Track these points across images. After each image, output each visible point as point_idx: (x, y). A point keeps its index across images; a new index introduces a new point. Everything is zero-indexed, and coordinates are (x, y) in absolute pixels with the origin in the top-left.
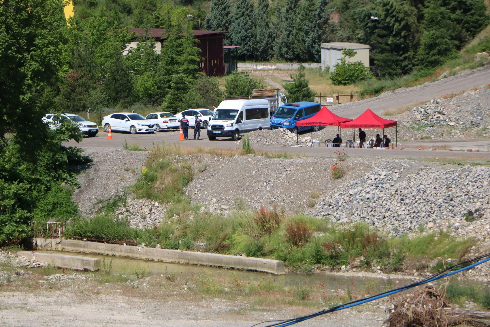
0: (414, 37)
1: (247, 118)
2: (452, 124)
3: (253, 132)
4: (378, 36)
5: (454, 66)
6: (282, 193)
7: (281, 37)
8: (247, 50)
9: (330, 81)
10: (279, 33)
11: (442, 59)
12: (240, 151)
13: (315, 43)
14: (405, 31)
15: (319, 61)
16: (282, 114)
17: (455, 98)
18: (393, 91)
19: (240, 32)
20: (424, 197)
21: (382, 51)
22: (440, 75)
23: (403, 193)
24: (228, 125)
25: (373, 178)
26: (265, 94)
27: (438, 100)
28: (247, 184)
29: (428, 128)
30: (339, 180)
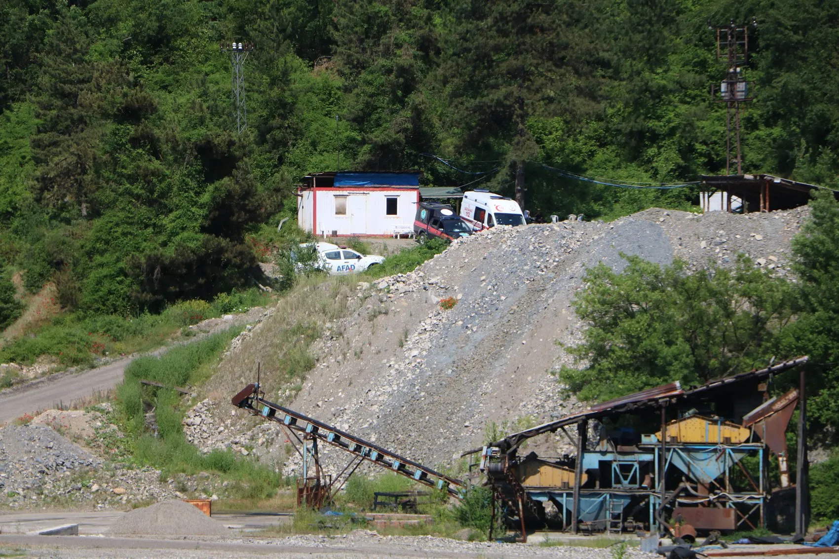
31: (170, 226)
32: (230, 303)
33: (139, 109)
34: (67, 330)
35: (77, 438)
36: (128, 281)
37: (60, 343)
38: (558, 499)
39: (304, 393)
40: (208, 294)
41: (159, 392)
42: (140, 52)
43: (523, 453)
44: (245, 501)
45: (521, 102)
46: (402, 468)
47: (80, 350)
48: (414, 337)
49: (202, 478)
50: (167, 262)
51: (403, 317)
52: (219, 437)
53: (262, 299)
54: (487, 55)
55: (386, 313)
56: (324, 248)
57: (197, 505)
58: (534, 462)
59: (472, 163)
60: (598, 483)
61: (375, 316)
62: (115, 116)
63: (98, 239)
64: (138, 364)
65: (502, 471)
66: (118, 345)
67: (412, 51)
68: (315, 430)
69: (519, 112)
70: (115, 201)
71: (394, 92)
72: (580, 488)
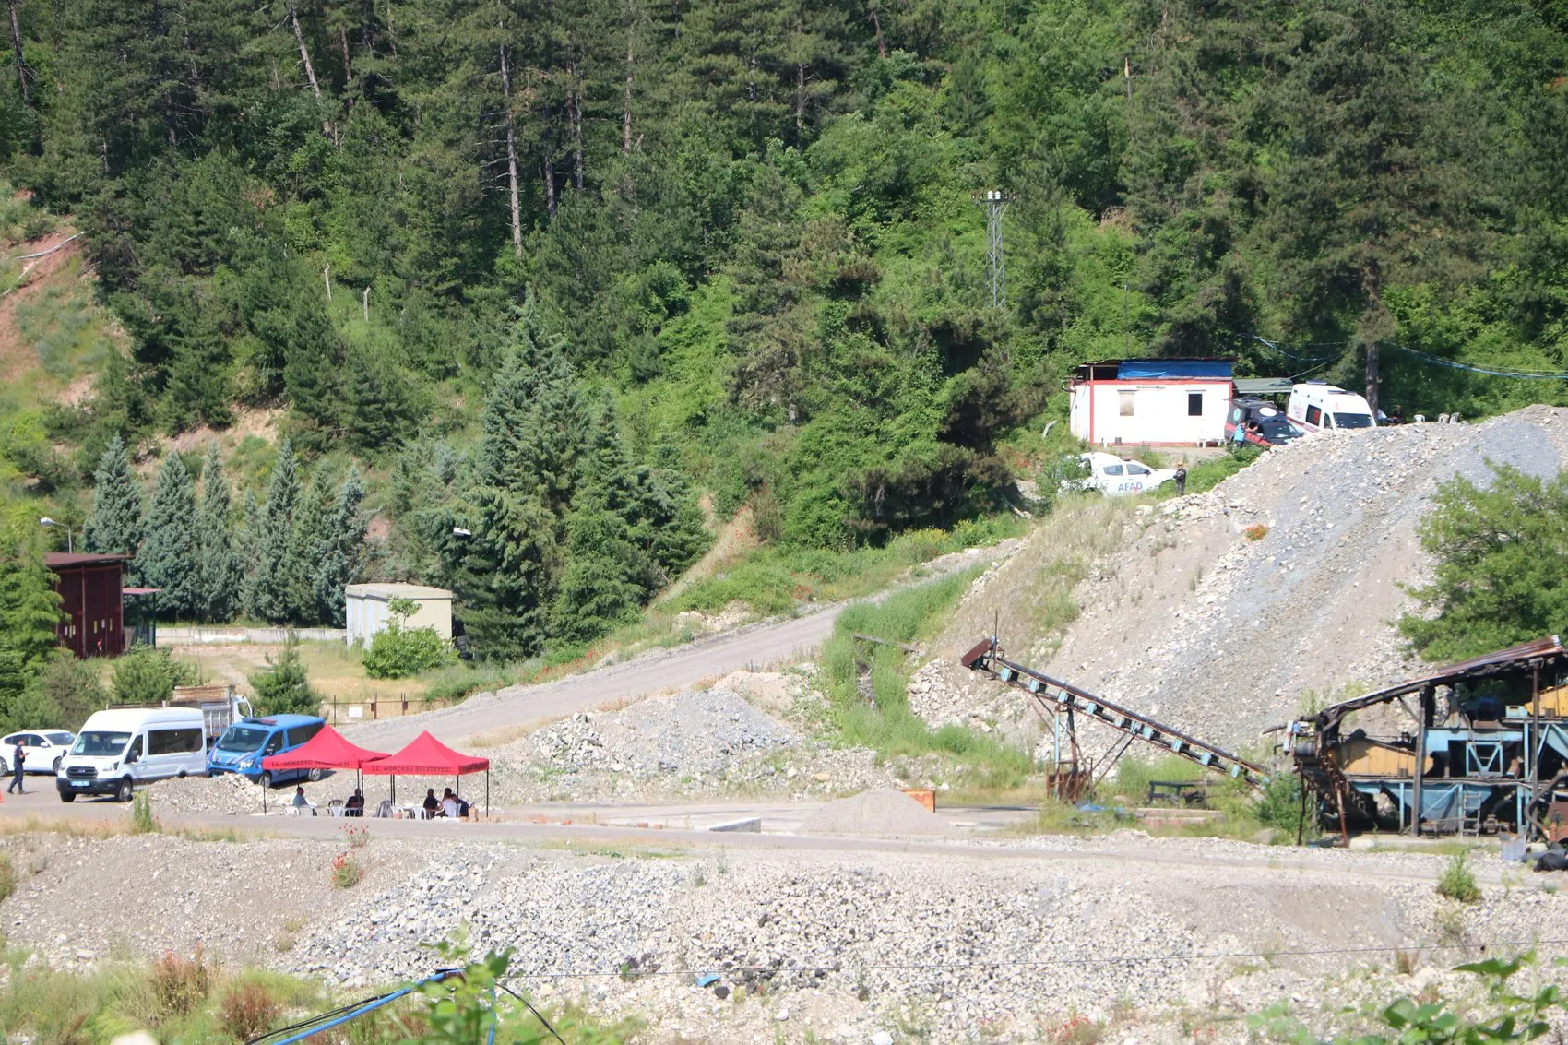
0: (548, 576)
1: (153, 751)
2: (617, 767)
3: (163, 782)
4: (471, 570)
5: (628, 641)
6: (217, 920)
7: (257, 570)
8: (180, 599)
9: (363, 670)
10: (253, 560)
11: (604, 625)
12: (126, 826)
13: (333, 583)
14: (528, 562)
15: (341, 625)
16: (238, 740)
17: (624, 710)
18: (494, 692)
19: (163, 558)
20: (535, 928)
21: (480, 604)
22: (599, 658)
23: (489, 919)
24: (106, 767)
25: (425, 887)
26: (201, 697)
27: (590, 715)
28: (140, 900)
29: (565, 776)
30: (349, 891)
31: (897, 433)
32: (975, 532)
33: (860, 280)
34: (763, 569)
35: (770, 709)
36: (844, 505)
37: (754, 585)
38: (1393, 790)
39: (1065, 650)
40: (945, 520)
41: (877, 650)
42: (873, 205)
43: (1347, 729)
44: (984, 792)
45: (1373, 264)
46: (1184, 748)
47: (779, 595)
48: (1209, 578)
49: (929, 761)
50: (893, 480)
51: (1197, 550)
52: (954, 709)
53: (1017, 528)
54: (1325, 202)
55: (1174, 546)
56: (1100, 461)
57: (916, 797)
58: (1361, 741)
59: (1307, 346)
60: (1447, 770)
61: (1159, 550)
62: (828, 289)
63: (806, 451)
64: (851, 613)
65: (1313, 755)
66: (831, 589)
67: (1227, 199)
68: (1071, 699)
69: (1371, 277)
70: (827, 402)
71: (1201, 254)
72: (1423, 776)
